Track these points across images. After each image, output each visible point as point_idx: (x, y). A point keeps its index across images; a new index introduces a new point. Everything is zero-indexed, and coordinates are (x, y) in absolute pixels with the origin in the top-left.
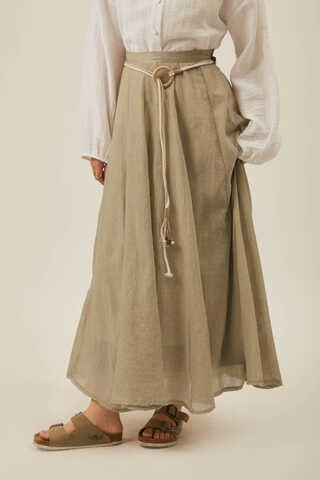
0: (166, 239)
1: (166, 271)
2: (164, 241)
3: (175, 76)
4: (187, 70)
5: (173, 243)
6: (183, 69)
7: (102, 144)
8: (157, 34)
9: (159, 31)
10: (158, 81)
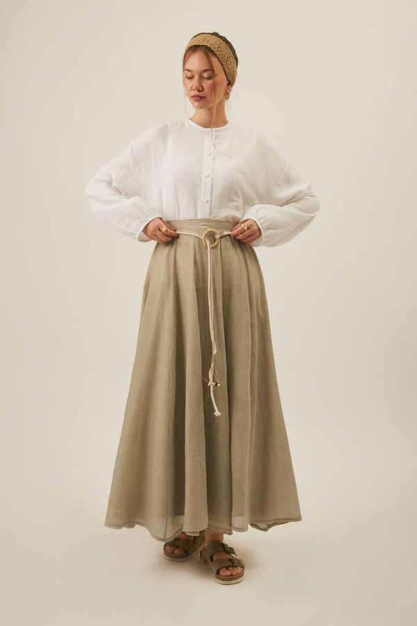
0: (213, 382)
1: (215, 412)
3: (221, 238)
5: (219, 385)
6: (226, 234)
8: (207, 202)
9: (209, 199)
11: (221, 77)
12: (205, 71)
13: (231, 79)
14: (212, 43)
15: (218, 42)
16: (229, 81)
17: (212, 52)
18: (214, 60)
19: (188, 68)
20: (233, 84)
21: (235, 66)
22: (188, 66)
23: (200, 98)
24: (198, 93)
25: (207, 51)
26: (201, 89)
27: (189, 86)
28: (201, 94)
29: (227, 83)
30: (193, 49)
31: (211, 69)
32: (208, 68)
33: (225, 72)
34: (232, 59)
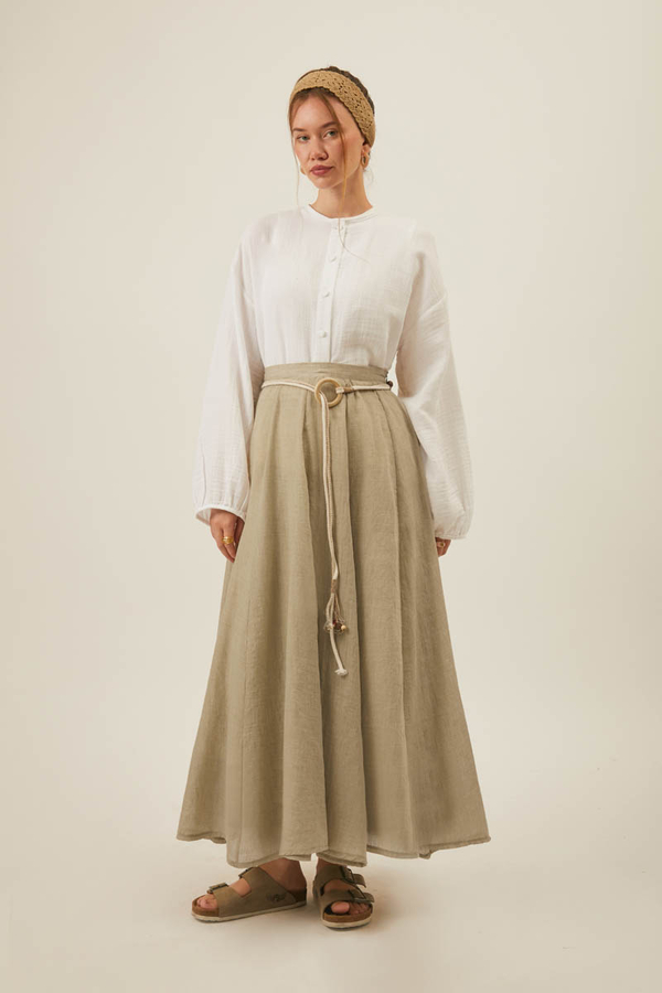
0: (334, 622)
1: (337, 668)
2: (331, 625)
3: (346, 393)
4: (360, 391)
5: (343, 627)
6: (355, 387)
7: (239, 490)
10: (322, 397)
11: (352, 132)
12: (326, 126)
13: (367, 134)
14: (329, 82)
15: (338, 79)
16: (364, 136)
17: (332, 95)
18: (338, 108)
19: (299, 126)
20: (373, 141)
21: (371, 114)
22: (298, 124)
23: (323, 170)
24: (319, 163)
25: (324, 94)
26: (323, 155)
27: (305, 155)
28: (324, 163)
29: (362, 141)
30: (301, 96)
31: (335, 121)
32: (330, 120)
33: (357, 124)
34: (365, 102)
